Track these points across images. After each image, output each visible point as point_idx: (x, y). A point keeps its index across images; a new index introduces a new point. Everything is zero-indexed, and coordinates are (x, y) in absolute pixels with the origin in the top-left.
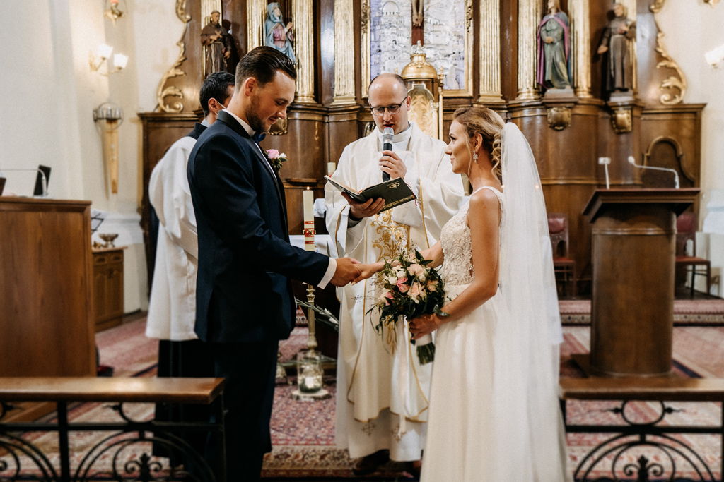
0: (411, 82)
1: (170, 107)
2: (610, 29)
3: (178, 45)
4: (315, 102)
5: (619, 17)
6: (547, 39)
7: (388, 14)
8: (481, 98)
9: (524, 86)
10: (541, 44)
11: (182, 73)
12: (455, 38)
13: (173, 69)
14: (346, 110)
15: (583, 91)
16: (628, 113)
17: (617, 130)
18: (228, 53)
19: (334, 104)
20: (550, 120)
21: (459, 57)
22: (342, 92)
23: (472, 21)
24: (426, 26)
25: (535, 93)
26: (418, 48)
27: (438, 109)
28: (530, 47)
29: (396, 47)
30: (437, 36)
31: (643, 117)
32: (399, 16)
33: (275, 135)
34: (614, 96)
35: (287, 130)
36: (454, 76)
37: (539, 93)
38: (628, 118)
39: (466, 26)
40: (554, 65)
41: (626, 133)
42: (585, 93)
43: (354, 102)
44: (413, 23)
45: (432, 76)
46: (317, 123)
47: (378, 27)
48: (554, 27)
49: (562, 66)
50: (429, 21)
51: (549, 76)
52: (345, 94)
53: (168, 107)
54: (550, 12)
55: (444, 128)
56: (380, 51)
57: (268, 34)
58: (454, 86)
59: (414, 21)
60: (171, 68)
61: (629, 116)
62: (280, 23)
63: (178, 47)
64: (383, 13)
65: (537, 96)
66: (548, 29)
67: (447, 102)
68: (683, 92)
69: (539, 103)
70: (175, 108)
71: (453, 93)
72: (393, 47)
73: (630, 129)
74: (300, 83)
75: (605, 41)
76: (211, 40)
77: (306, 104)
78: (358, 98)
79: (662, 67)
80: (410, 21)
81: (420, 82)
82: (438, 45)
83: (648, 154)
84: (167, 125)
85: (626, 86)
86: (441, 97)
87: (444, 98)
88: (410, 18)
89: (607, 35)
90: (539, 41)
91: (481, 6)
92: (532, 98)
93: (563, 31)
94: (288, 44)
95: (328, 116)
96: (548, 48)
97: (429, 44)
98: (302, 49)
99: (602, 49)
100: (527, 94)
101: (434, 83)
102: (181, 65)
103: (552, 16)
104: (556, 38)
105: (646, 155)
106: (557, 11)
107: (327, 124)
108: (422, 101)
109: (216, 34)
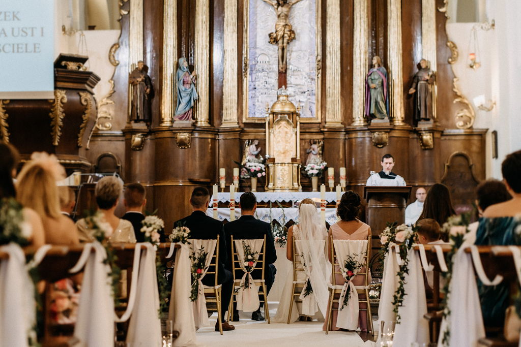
0: (278, 114)
1: (102, 126)
2: (418, 77)
3: (109, 82)
4: (209, 125)
5: (424, 69)
6: (372, 85)
7: (262, 62)
8: (327, 123)
9: (357, 115)
10: (368, 89)
11: (111, 102)
12: (309, 80)
13: (105, 99)
14: (231, 131)
15: (398, 120)
16: (430, 135)
17: (423, 147)
18: (148, 90)
19: (222, 126)
20: (373, 140)
21: (312, 94)
22: (228, 118)
23: (320, 70)
24: (289, 72)
25: (365, 121)
26: (283, 91)
27: (296, 132)
28: (361, 90)
29: (267, 86)
30: (296, 79)
31: (443, 138)
32: (269, 64)
33: (182, 148)
34: (420, 124)
35: (190, 145)
36: (309, 107)
37: (367, 121)
38: (430, 139)
39: (317, 73)
40: (377, 103)
41: (430, 149)
42: (400, 122)
43: (237, 126)
44: (279, 70)
45: (292, 110)
46: (210, 140)
47: (254, 72)
48: (376, 77)
49: (382, 104)
50: (290, 68)
51: (373, 111)
52: (230, 120)
53: (100, 126)
54: (374, 66)
55: (300, 144)
56: (255, 88)
57: (180, 80)
58: (308, 115)
59: (280, 69)
60: (104, 98)
61: (431, 138)
62: (187, 71)
63: (109, 83)
64: (258, 62)
65: (366, 124)
66: (372, 78)
67: (303, 126)
68: (472, 121)
69: (366, 128)
70: (106, 127)
71: (307, 120)
72: (265, 86)
73: (432, 147)
74: (200, 112)
75: (414, 85)
76: (137, 81)
77: (204, 127)
78: (240, 122)
79: (457, 102)
80: (277, 68)
81: (284, 114)
82: (297, 85)
83: (448, 164)
84: (99, 139)
85: (428, 117)
86: (298, 123)
87: (300, 123)
88: (277, 66)
89: (416, 81)
90: (367, 86)
91: (327, 60)
92: (363, 124)
93: (383, 80)
94: (193, 86)
95: (218, 135)
96: (373, 91)
97: (291, 84)
98: (201, 88)
99: (412, 91)
100: (359, 122)
101: (293, 114)
102: (111, 96)
103: (375, 69)
104: (378, 85)
105: (447, 164)
106: (379, 66)
107: (218, 141)
108: (285, 125)
109: (140, 77)
